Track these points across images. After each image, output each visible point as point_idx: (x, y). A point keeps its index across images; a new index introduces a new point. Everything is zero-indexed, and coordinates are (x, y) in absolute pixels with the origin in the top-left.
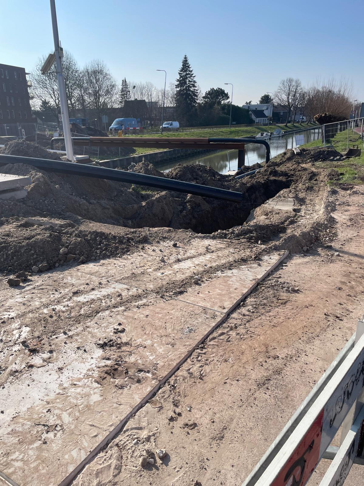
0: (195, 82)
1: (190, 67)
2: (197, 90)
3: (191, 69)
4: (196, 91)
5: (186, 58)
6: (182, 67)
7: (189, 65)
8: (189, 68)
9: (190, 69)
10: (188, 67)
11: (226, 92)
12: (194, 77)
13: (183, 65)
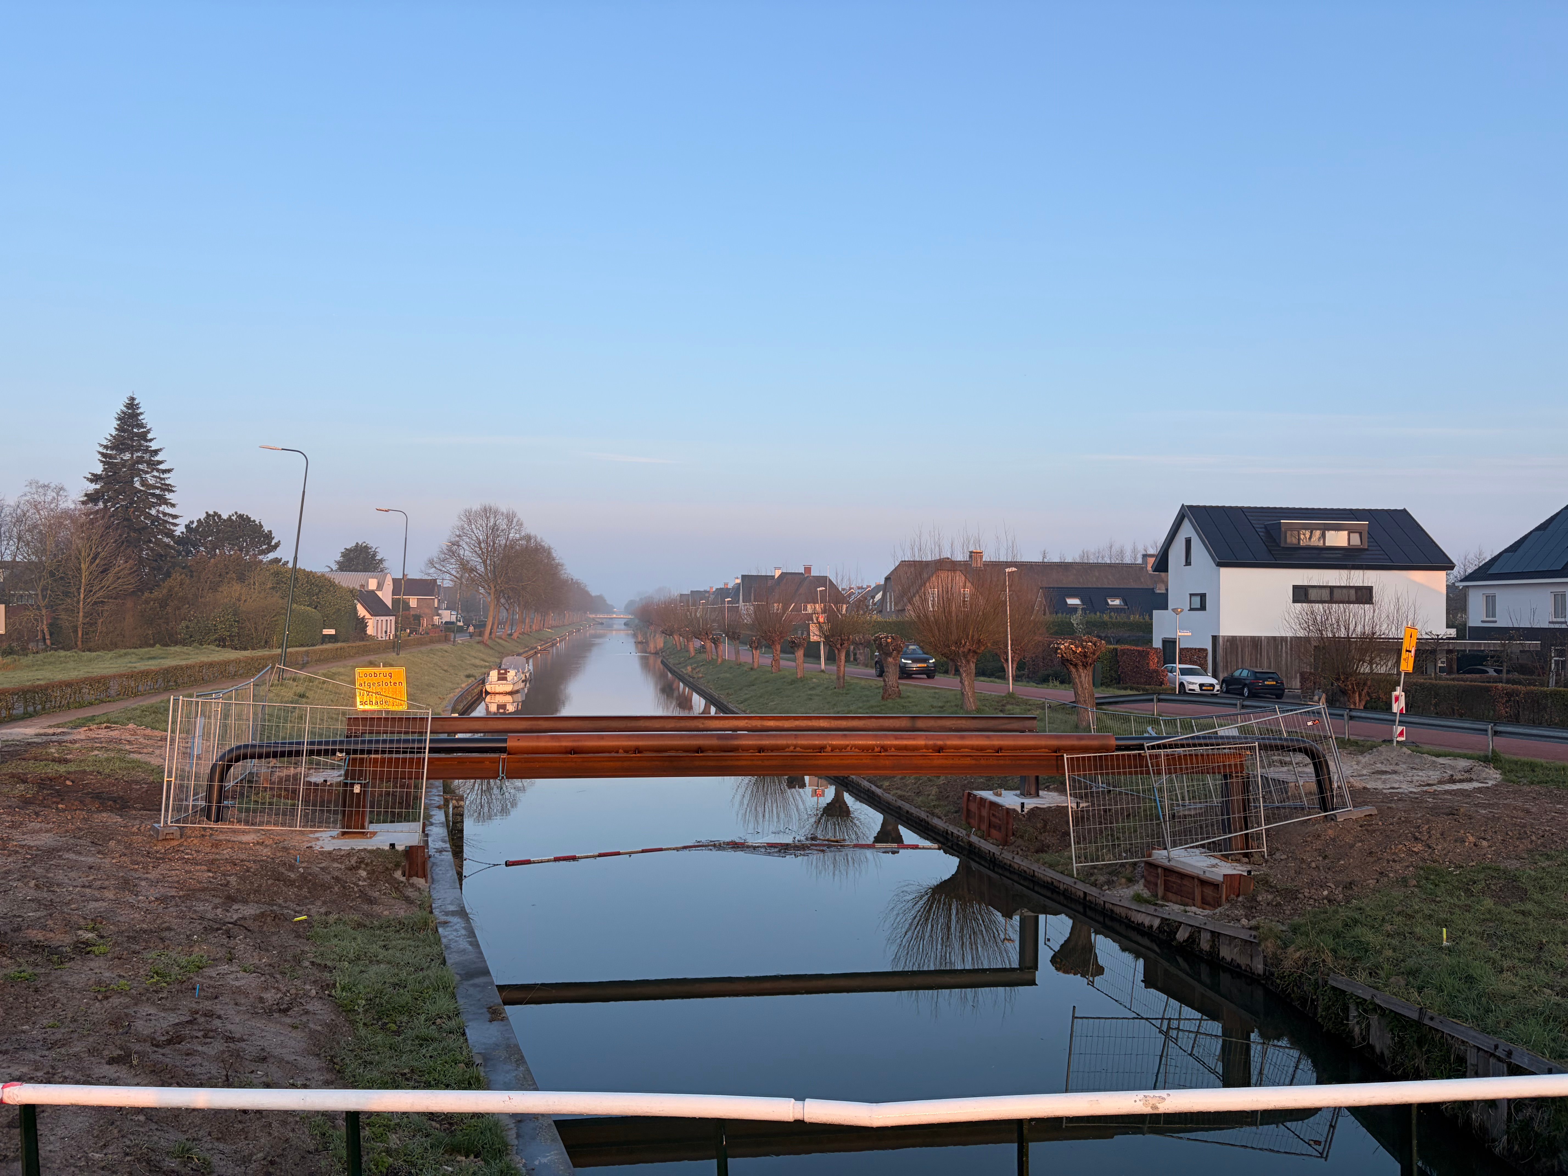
0: (169, 488)
1: (150, 436)
2: (175, 517)
3: (154, 446)
4: (171, 520)
5: (132, 405)
6: (114, 433)
7: (148, 432)
8: (147, 441)
9: (148, 444)
10: (144, 436)
11: (266, 529)
12: (169, 471)
13: (120, 429)
